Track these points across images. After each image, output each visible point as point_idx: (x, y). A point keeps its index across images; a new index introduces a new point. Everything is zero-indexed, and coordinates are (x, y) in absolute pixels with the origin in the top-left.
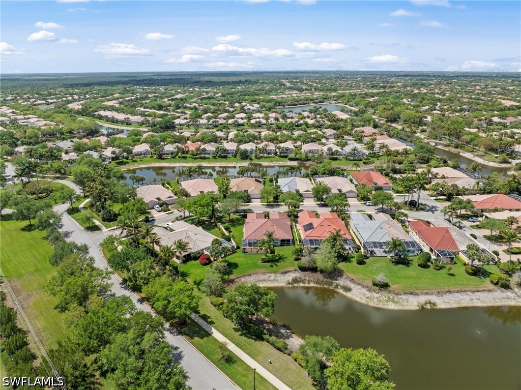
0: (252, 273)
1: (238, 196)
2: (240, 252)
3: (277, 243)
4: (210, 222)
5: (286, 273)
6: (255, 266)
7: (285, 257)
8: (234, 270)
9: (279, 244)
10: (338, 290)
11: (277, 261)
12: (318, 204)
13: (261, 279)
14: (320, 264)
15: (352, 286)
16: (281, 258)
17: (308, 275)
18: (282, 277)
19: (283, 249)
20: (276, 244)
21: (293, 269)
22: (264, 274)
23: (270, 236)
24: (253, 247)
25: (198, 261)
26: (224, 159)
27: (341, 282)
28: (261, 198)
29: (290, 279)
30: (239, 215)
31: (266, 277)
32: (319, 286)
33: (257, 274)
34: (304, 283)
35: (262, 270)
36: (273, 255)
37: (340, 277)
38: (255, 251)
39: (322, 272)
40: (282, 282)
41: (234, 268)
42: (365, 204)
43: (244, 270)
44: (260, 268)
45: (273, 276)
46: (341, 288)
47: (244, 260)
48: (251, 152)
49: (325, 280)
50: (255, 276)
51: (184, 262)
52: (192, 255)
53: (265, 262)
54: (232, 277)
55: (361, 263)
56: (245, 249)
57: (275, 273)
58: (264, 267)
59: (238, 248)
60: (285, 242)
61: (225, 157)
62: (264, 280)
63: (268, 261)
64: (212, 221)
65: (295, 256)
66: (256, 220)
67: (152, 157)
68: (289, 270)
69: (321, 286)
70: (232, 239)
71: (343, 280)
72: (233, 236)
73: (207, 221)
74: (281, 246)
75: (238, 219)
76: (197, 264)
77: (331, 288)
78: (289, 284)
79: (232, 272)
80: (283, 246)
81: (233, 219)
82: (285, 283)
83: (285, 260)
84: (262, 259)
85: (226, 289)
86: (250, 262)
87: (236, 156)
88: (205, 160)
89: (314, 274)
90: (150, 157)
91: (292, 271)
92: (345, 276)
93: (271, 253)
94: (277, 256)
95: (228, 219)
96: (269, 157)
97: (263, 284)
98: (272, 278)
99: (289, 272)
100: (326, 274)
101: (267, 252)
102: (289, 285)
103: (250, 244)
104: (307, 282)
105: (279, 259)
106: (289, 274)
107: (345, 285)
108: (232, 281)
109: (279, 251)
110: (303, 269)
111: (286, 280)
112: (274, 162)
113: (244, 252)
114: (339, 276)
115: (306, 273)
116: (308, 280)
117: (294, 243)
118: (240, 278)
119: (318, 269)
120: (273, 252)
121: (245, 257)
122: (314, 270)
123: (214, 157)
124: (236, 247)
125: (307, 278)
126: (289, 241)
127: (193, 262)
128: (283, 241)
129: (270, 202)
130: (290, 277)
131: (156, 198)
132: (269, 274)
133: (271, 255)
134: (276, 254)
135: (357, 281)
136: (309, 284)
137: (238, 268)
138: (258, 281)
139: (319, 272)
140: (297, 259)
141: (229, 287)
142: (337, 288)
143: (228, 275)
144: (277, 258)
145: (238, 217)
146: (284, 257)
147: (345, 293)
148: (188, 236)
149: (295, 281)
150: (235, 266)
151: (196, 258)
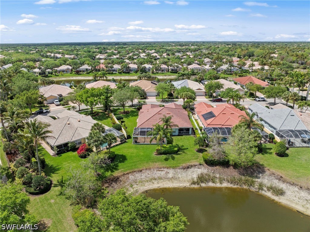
0: (144, 168)
1: (133, 89)
2: (131, 142)
3: (175, 132)
4: (104, 114)
5: (188, 168)
6: (149, 159)
7: (185, 147)
8: (120, 164)
9: (177, 133)
10: (263, 192)
11: (176, 152)
12: (210, 100)
13: (156, 177)
14: (233, 157)
15: (282, 186)
16: (180, 150)
17: (218, 172)
18: (184, 174)
19: (181, 139)
20: (174, 134)
21: (197, 163)
22: (159, 169)
23: (167, 121)
24: (146, 136)
25: (76, 152)
26: (128, 74)
27: (265, 180)
28: (156, 96)
29: (195, 177)
30: (134, 108)
31: (163, 173)
32: (235, 187)
33: (150, 169)
34: (213, 182)
35: (157, 164)
36: (171, 145)
37: (262, 173)
38: (148, 141)
39: (236, 166)
40: (185, 181)
41: (121, 162)
42: (255, 100)
43: (133, 164)
44: (154, 161)
45: (171, 173)
46: (269, 190)
47: (135, 151)
48: (149, 70)
49: (243, 178)
50: (148, 172)
51: (59, 153)
52: (69, 145)
53: (161, 154)
54: (116, 174)
55: (282, 154)
56: (137, 138)
57: (174, 168)
58: (159, 160)
59: (129, 137)
60: (184, 132)
61: (129, 73)
62: (160, 178)
63: (165, 153)
64: (106, 113)
65: (198, 147)
66: (151, 110)
67: (72, 73)
68: (192, 164)
69: (238, 186)
70: (122, 128)
71: (266, 177)
72: (125, 125)
73: (102, 112)
74: (178, 135)
75: (132, 112)
76: (74, 156)
77: (253, 189)
78: (194, 183)
79: (118, 166)
80: (182, 135)
81: (128, 111)
82: (188, 182)
83: (185, 151)
84: (157, 150)
85: (106, 192)
86: (142, 154)
87: (137, 72)
88: (112, 75)
89: (226, 170)
90: (70, 73)
91: (195, 166)
92: (267, 173)
93: (168, 143)
94: (175, 147)
95: (122, 111)
96: (163, 73)
97: (158, 183)
98: (170, 175)
99: (192, 166)
100: (242, 170)
101: (163, 142)
102: (193, 186)
103: (143, 133)
104: (218, 180)
105: (178, 151)
106: (192, 169)
107: (274, 186)
108: (116, 180)
109: (178, 141)
110: (210, 163)
111: (190, 178)
112: (167, 76)
113: (136, 142)
114: (259, 172)
115: (215, 168)
116: (220, 178)
117: (194, 133)
118: (127, 176)
119: (231, 163)
120: (170, 142)
121: (136, 148)
122: (225, 164)
123: (120, 73)
124: (126, 137)
125: (218, 176)
126: (188, 130)
127: (70, 154)
128: (181, 130)
129: (165, 99)
130: (195, 173)
131: (58, 95)
132: (166, 170)
133: (168, 146)
134: (174, 144)
135: (288, 179)
136: (221, 183)
137: (126, 162)
138: (151, 179)
139: (231, 167)
140: (200, 151)
141: (110, 188)
142: (262, 190)
143: (112, 171)
144: (176, 149)
145: (133, 110)
146: (183, 148)
147: (276, 198)
148: (68, 123)
149: (202, 179)
150: (123, 158)
151: (74, 149)
